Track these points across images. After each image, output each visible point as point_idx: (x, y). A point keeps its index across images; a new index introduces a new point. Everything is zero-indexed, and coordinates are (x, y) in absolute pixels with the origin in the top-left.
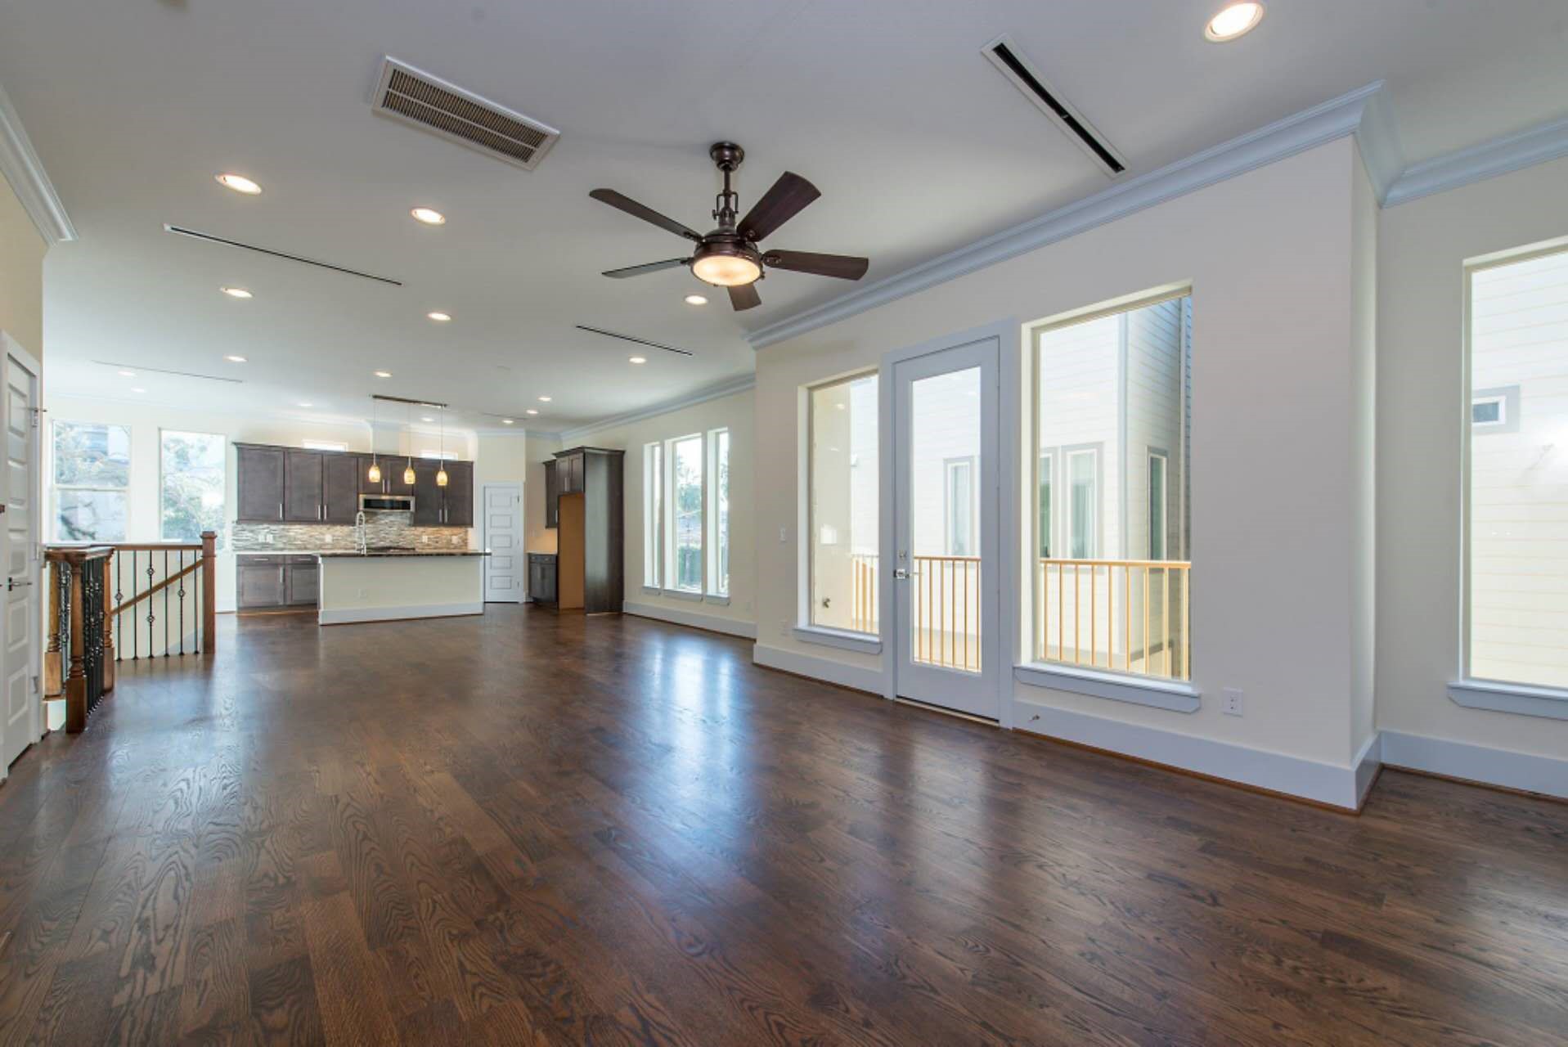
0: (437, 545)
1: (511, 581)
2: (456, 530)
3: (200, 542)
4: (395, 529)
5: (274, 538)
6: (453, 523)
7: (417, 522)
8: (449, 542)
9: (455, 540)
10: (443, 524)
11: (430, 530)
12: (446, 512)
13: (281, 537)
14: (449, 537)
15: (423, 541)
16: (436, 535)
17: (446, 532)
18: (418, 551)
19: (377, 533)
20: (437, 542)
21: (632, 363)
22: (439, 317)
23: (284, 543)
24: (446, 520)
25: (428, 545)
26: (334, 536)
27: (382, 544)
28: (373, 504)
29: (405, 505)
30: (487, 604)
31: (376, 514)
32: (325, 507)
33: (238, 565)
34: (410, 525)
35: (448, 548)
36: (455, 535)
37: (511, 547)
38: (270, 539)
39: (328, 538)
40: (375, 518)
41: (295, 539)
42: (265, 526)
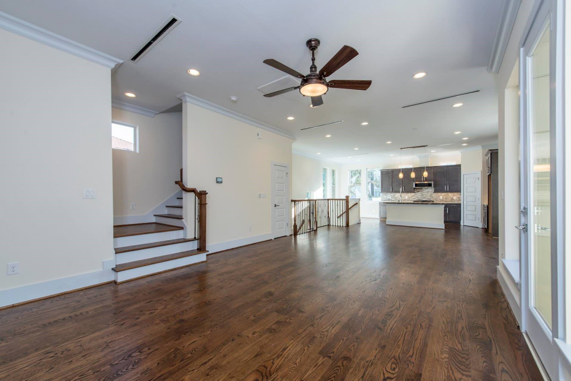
0: (447, 200)
1: (475, 217)
2: (456, 194)
3: (345, 198)
4: (429, 194)
5: (392, 198)
6: (451, 191)
7: (436, 191)
8: (452, 199)
9: (455, 198)
10: (447, 192)
11: (443, 194)
12: (448, 186)
13: (393, 197)
14: (452, 197)
15: (441, 198)
16: (446, 196)
17: (450, 195)
18: (435, 202)
19: (422, 195)
20: (447, 199)
21: (455, 108)
22: (365, 124)
23: (394, 199)
24: (448, 190)
25: (443, 200)
26: (408, 196)
27: (424, 199)
28: (418, 185)
29: (430, 185)
30: (465, 227)
31: (422, 189)
32: (403, 187)
33: (380, 205)
34: (434, 192)
35: (452, 201)
36: (455, 196)
37: (475, 201)
38: (390, 198)
39: (406, 197)
40: (422, 190)
41: (397, 198)
42: (389, 194)
